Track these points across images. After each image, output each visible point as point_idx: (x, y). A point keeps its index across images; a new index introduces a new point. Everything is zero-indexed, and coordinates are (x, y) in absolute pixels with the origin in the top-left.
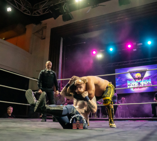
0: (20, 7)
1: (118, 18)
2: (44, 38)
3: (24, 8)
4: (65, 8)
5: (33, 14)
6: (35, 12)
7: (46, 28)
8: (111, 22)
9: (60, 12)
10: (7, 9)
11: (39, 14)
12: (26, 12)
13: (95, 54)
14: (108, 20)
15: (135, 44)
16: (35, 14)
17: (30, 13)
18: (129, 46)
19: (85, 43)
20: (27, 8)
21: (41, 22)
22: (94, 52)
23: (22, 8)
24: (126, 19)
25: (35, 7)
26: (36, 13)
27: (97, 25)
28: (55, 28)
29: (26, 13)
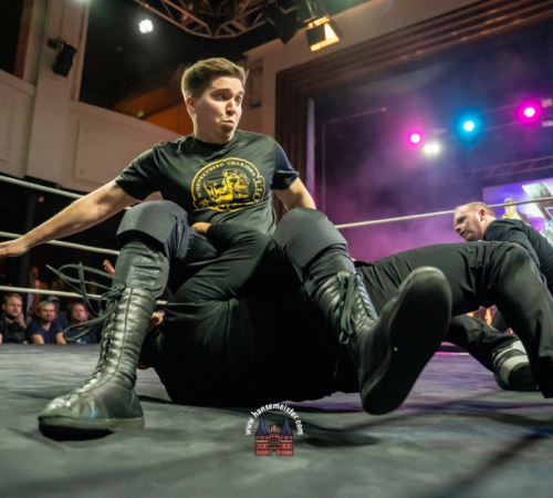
0: (177, 16)
1: (488, 22)
2: (258, 105)
3: (189, 18)
4: (312, 5)
5: (218, 31)
6: (224, 26)
7: (261, 73)
8: (464, 39)
9: (298, 19)
10: (138, 27)
11: (236, 30)
12: (198, 28)
13: (417, 144)
14: (454, 33)
15: (546, 103)
16: (223, 32)
17: (208, 30)
18: (530, 112)
19: (384, 109)
20: (198, 16)
21: (245, 54)
22: (415, 138)
23: (185, 18)
24: (515, 22)
25: (222, 11)
26: (228, 29)
27: (419, 52)
28: (286, 70)
29: (198, 31)
